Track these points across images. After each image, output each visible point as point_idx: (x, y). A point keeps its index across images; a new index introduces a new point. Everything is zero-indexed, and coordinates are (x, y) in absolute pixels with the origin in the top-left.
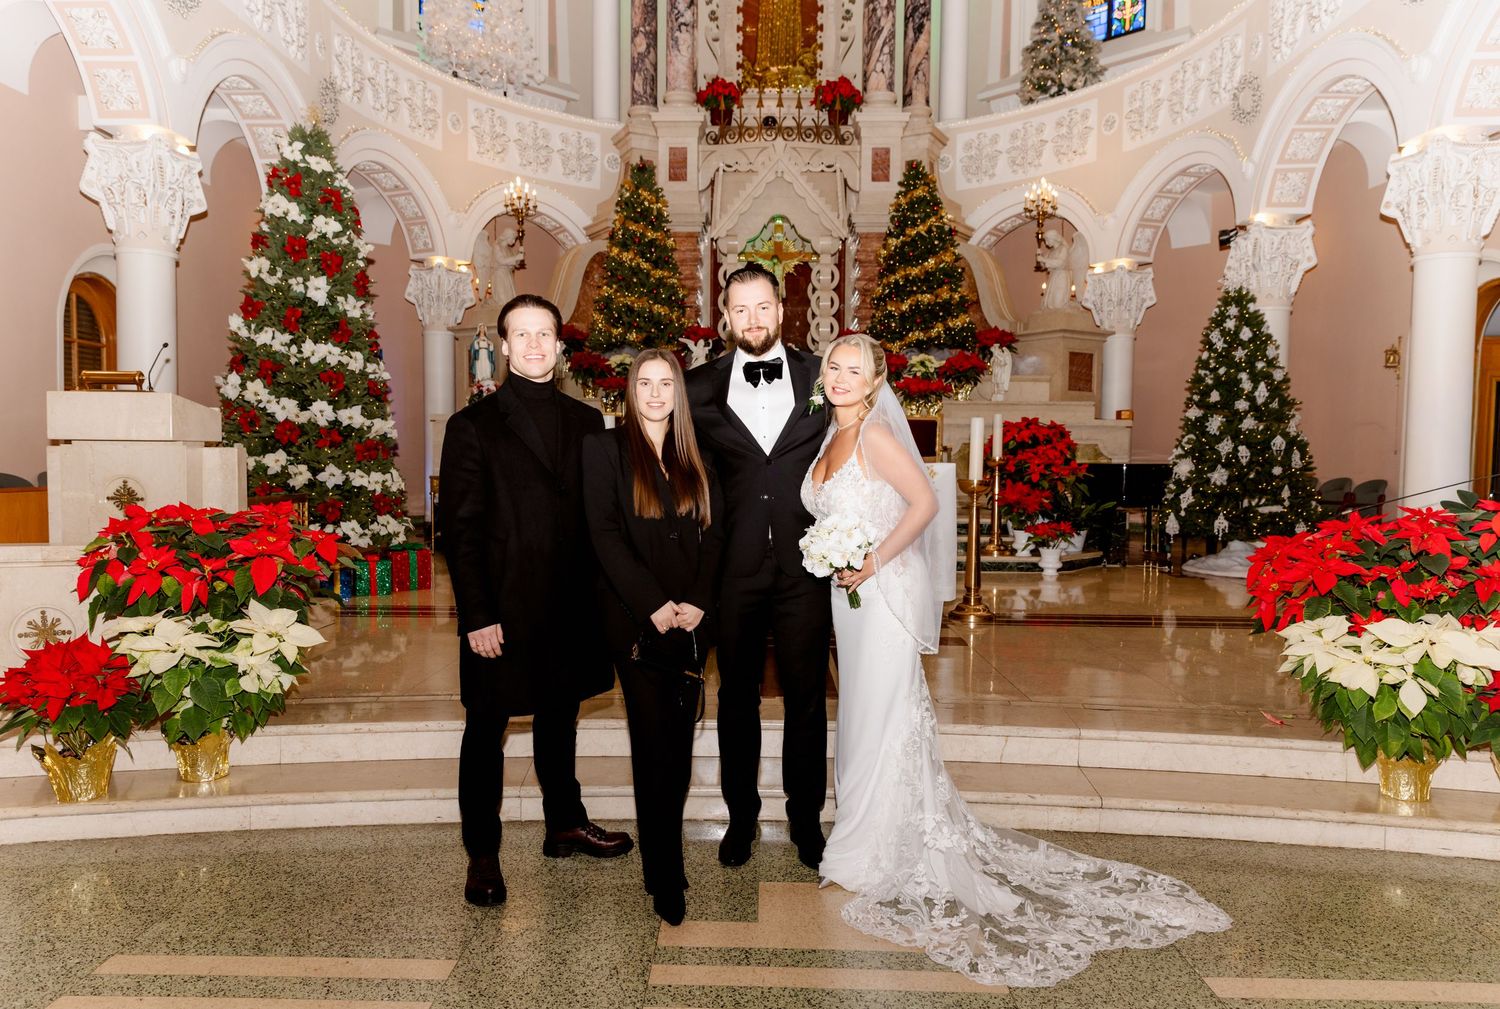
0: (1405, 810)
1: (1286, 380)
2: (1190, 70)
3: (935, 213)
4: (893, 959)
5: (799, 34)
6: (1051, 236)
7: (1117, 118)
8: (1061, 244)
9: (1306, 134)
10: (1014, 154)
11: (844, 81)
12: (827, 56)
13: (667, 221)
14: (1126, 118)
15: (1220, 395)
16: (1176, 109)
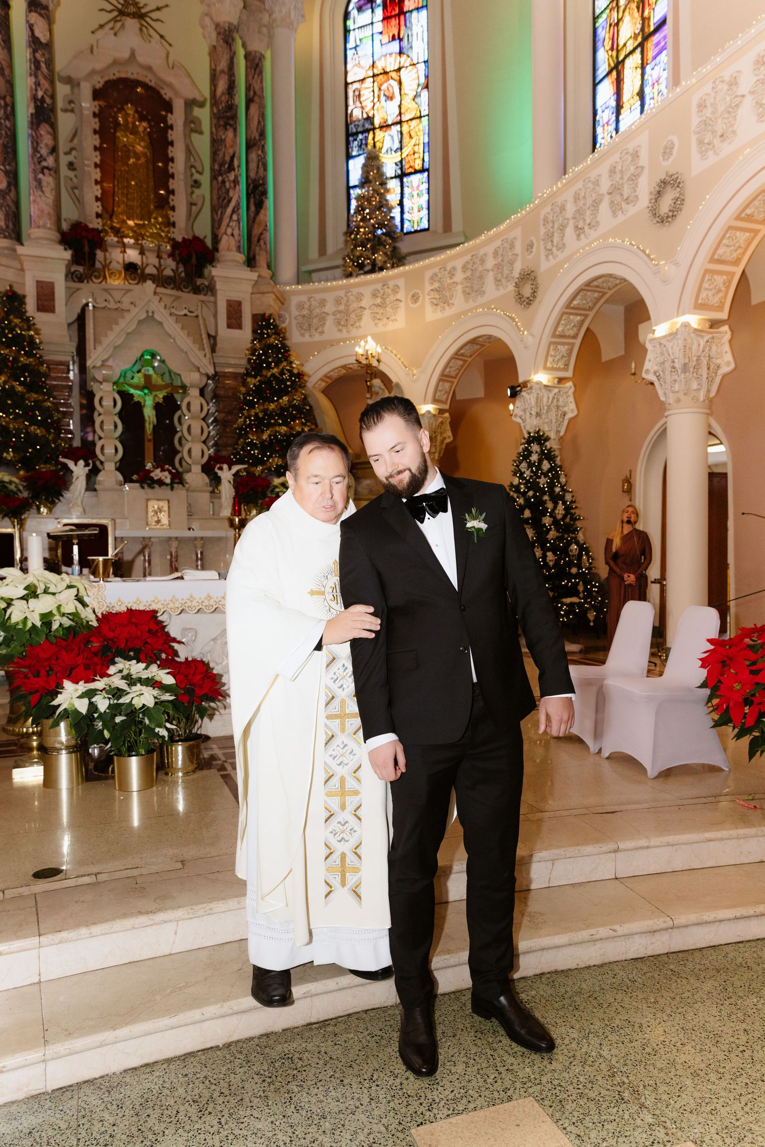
1: (574, 501)
2: (477, 260)
3: (286, 360)
5: (152, 196)
6: (377, 383)
7: (420, 294)
9: (571, 317)
10: (339, 316)
11: (196, 239)
12: (180, 216)
13: (39, 349)
14: (428, 294)
15: (531, 513)
16: (468, 290)
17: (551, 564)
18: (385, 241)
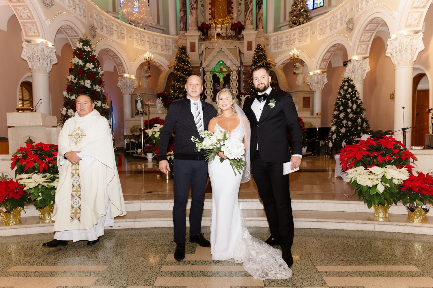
0: (381, 220)
1: (361, 103)
2: (335, 17)
3: (265, 59)
4: (230, 263)
5: (226, 10)
6: (298, 64)
7: (315, 31)
8: (300, 67)
9: (366, 34)
11: (239, 23)
12: (235, 15)
13: (190, 63)
14: (318, 31)
15: (343, 108)
16: (332, 28)
17: (350, 126)
18: (303, 13)
